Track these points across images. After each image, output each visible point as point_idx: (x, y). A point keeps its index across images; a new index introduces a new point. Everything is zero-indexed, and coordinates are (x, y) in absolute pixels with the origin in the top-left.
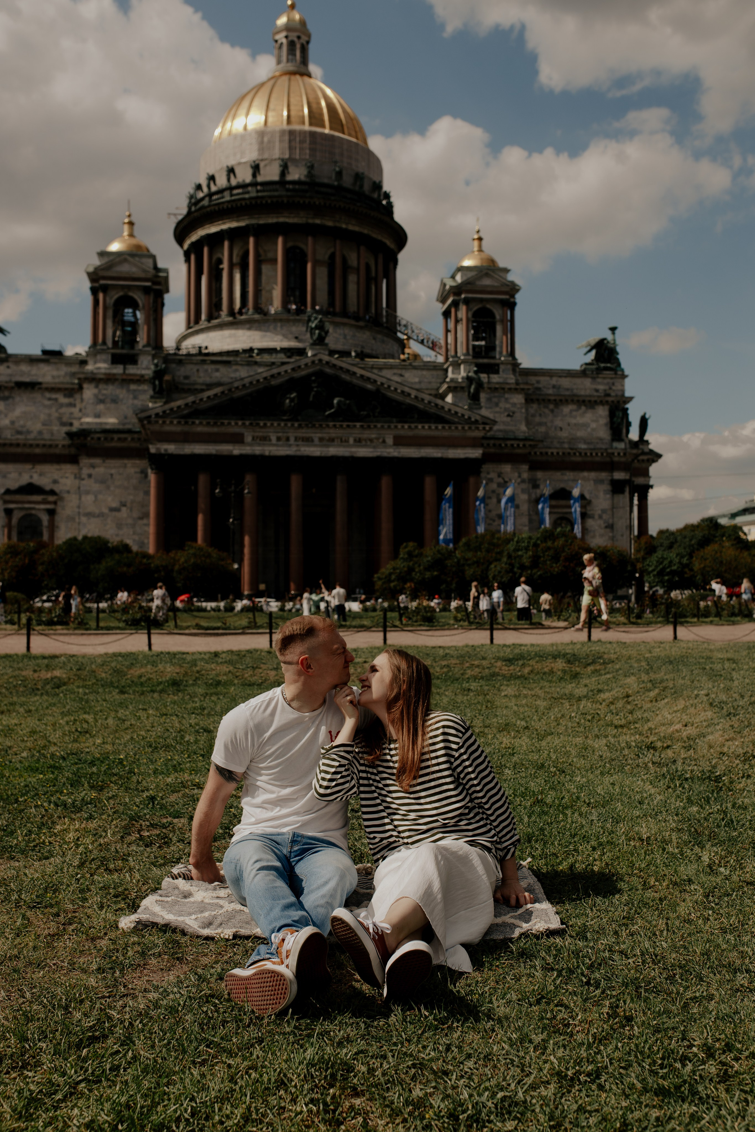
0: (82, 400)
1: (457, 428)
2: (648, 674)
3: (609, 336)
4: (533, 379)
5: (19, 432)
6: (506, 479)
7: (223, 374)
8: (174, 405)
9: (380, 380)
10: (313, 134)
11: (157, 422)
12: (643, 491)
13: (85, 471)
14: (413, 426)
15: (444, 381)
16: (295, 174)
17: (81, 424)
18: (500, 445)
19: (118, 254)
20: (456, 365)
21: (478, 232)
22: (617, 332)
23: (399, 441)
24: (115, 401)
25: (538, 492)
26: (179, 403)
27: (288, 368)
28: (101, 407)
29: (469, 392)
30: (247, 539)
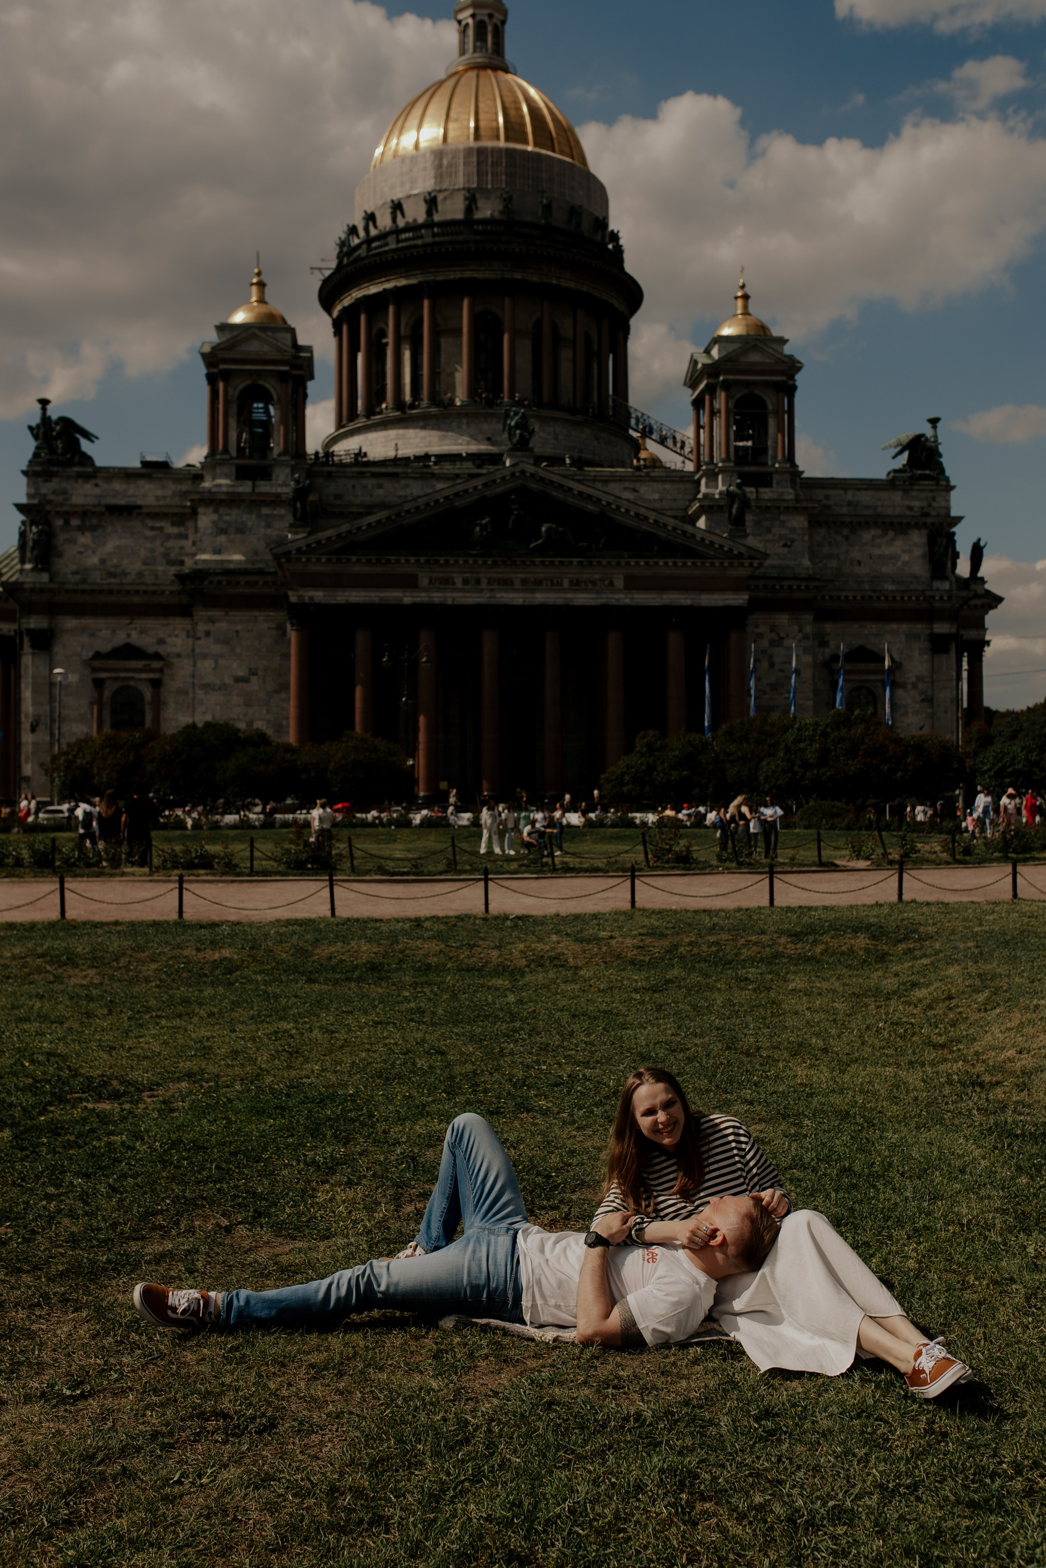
0: (196, 530)
1: (712, 564)
2: (976, 962)
3: (928, 432)
4: (819, 494)
5: (111, 575)
6: (782, 635)
7: (387, 491)
8: (322, 535)
9: (605, 499)
10: (510, 153)
11: (299, 560)
12: (977, 648)
13: (202, 628)
14: (651, 561)
15: (695, 499)
16: (486, 210)
17: (196, 563)
18: (774, 587)
19: (243, 327)
20: (712, 476)
21: (743, 287)
22: (939, 425)
23: (632, 584)
24: (241, 530)
25: (828, 652)
26: (329, 533)
27: (479, 482)
28: (222, 538)
29: (730, 513)
30: (422, 720)
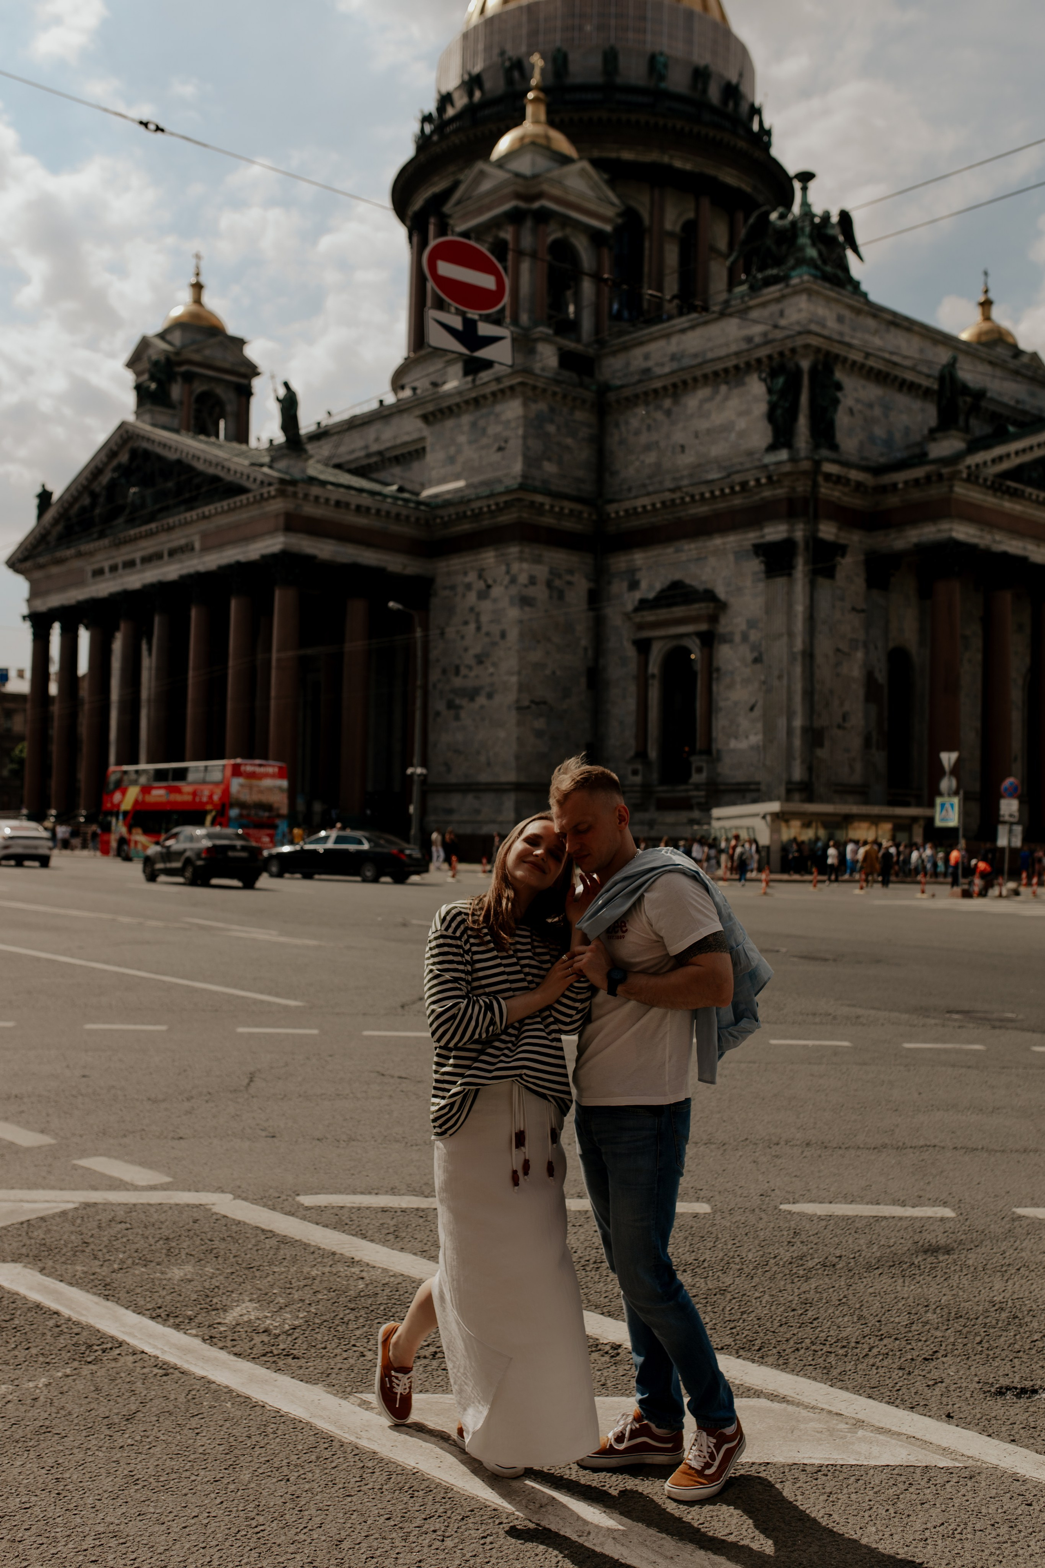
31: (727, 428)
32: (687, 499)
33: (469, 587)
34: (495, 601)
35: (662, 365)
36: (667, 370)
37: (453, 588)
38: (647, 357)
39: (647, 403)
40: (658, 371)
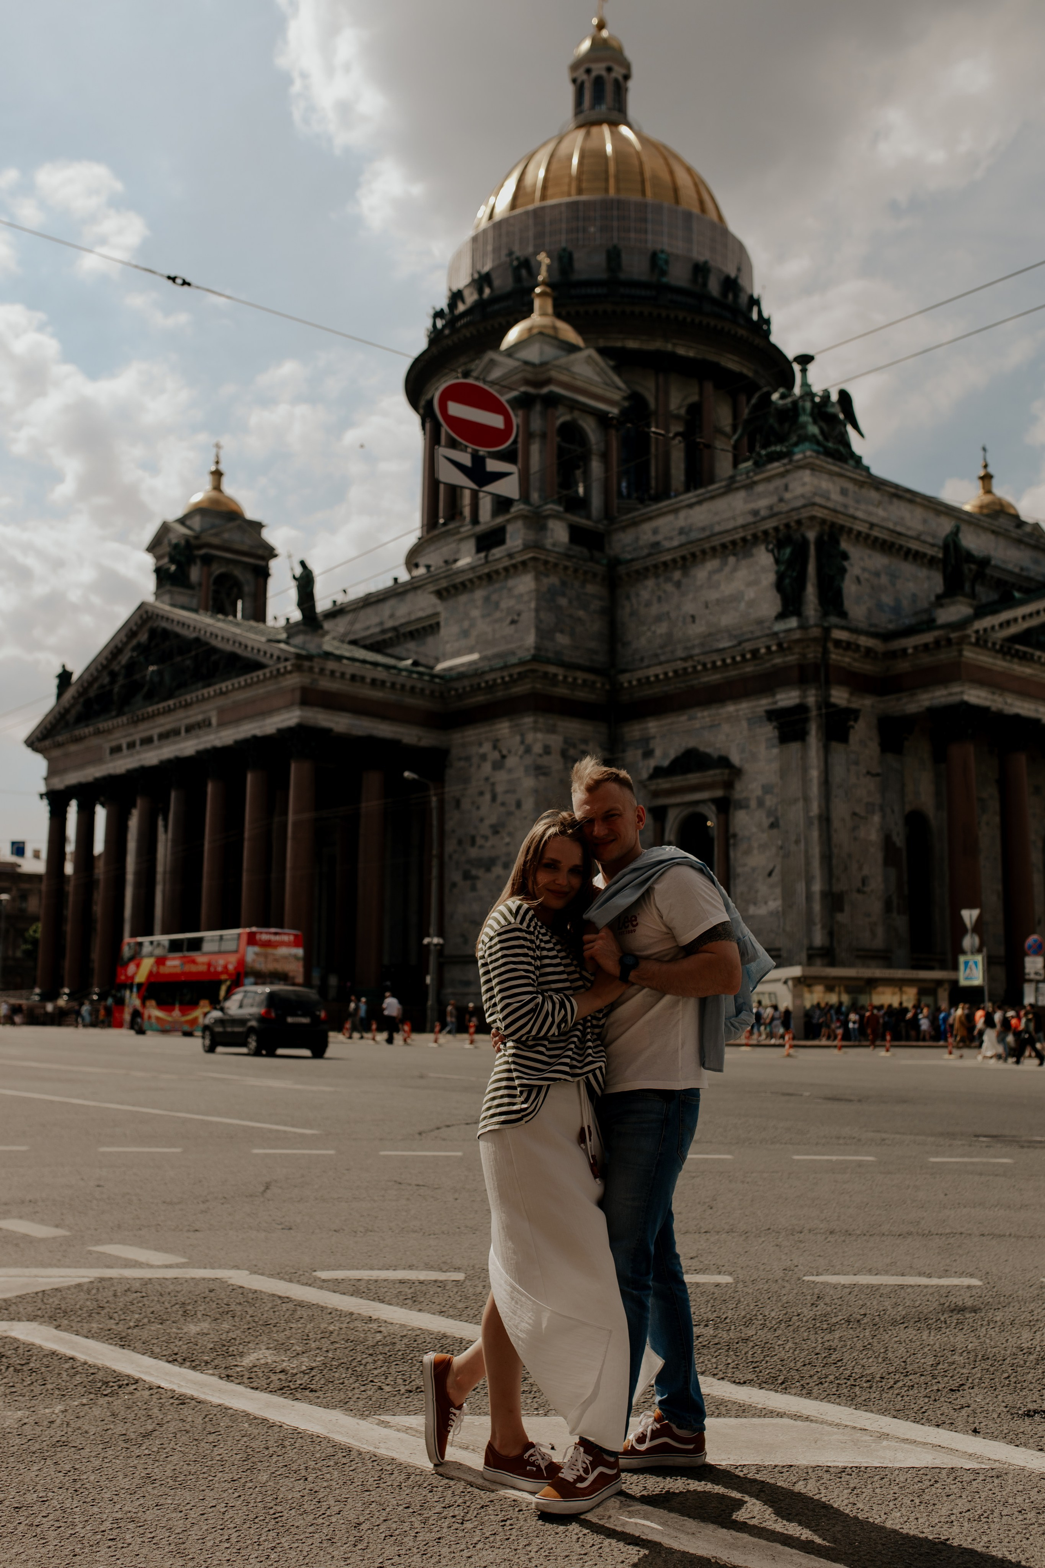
31: (736, 598)
32: (699, 668)
33: (484, 757)
34: (510, 771)
35: (671, 539)
36: (675, 543)
37: (468, 759)
38: (655, 531)
39: (657, 576)
40: (667, 544)
